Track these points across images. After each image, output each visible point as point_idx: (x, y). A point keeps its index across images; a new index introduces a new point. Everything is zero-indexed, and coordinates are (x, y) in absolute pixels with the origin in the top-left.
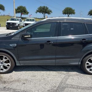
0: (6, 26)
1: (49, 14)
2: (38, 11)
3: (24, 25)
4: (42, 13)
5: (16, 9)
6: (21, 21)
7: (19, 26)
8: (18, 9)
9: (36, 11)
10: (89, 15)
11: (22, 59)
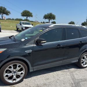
1: (7, 15)
10: (44, 19)
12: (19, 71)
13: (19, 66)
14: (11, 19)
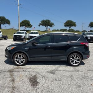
0: (13, 38)
1: (51, 27)
2: (40, 24)
3: (29, 38)
4: (44, 26)
5: (20, 23)
6: (26, 34)
7: (24, 38)
8: (22, 23)
9: (39, 24)
10: (90, 27)
11: (32, 56)
12: (22, 59)
13: (22, 56)
14: (56, 30)
